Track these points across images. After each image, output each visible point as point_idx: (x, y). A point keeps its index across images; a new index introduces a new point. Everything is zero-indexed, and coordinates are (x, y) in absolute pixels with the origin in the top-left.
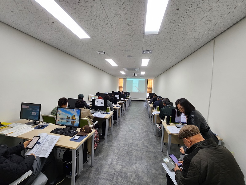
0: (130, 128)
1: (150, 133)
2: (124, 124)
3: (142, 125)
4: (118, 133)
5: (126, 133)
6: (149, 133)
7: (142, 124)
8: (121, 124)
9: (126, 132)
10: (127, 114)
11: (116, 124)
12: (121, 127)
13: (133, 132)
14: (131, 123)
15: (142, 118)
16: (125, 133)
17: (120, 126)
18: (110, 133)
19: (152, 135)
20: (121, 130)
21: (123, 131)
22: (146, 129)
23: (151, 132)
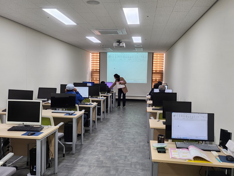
0: (99, 158)
1: (141, 168)
2: (90, 152)
3: (127, 151)
4: (70, 169)
5: (88, 168)
6: (138, 167)
7: (129, 150)
8: (83, 151)
9: (90, 166)
10: (100, 130)
11: (71, 153)
12: (81, 157)
13: (103, 167)
14: (105, 149)
15: (132, 137)
16: (86, 169)
17: (79, 155)
18: (52, 172)
19: (143, 170)
20: (80, 163)
21: (82, 166)
22: (134, 160)
23: (142, 165)
